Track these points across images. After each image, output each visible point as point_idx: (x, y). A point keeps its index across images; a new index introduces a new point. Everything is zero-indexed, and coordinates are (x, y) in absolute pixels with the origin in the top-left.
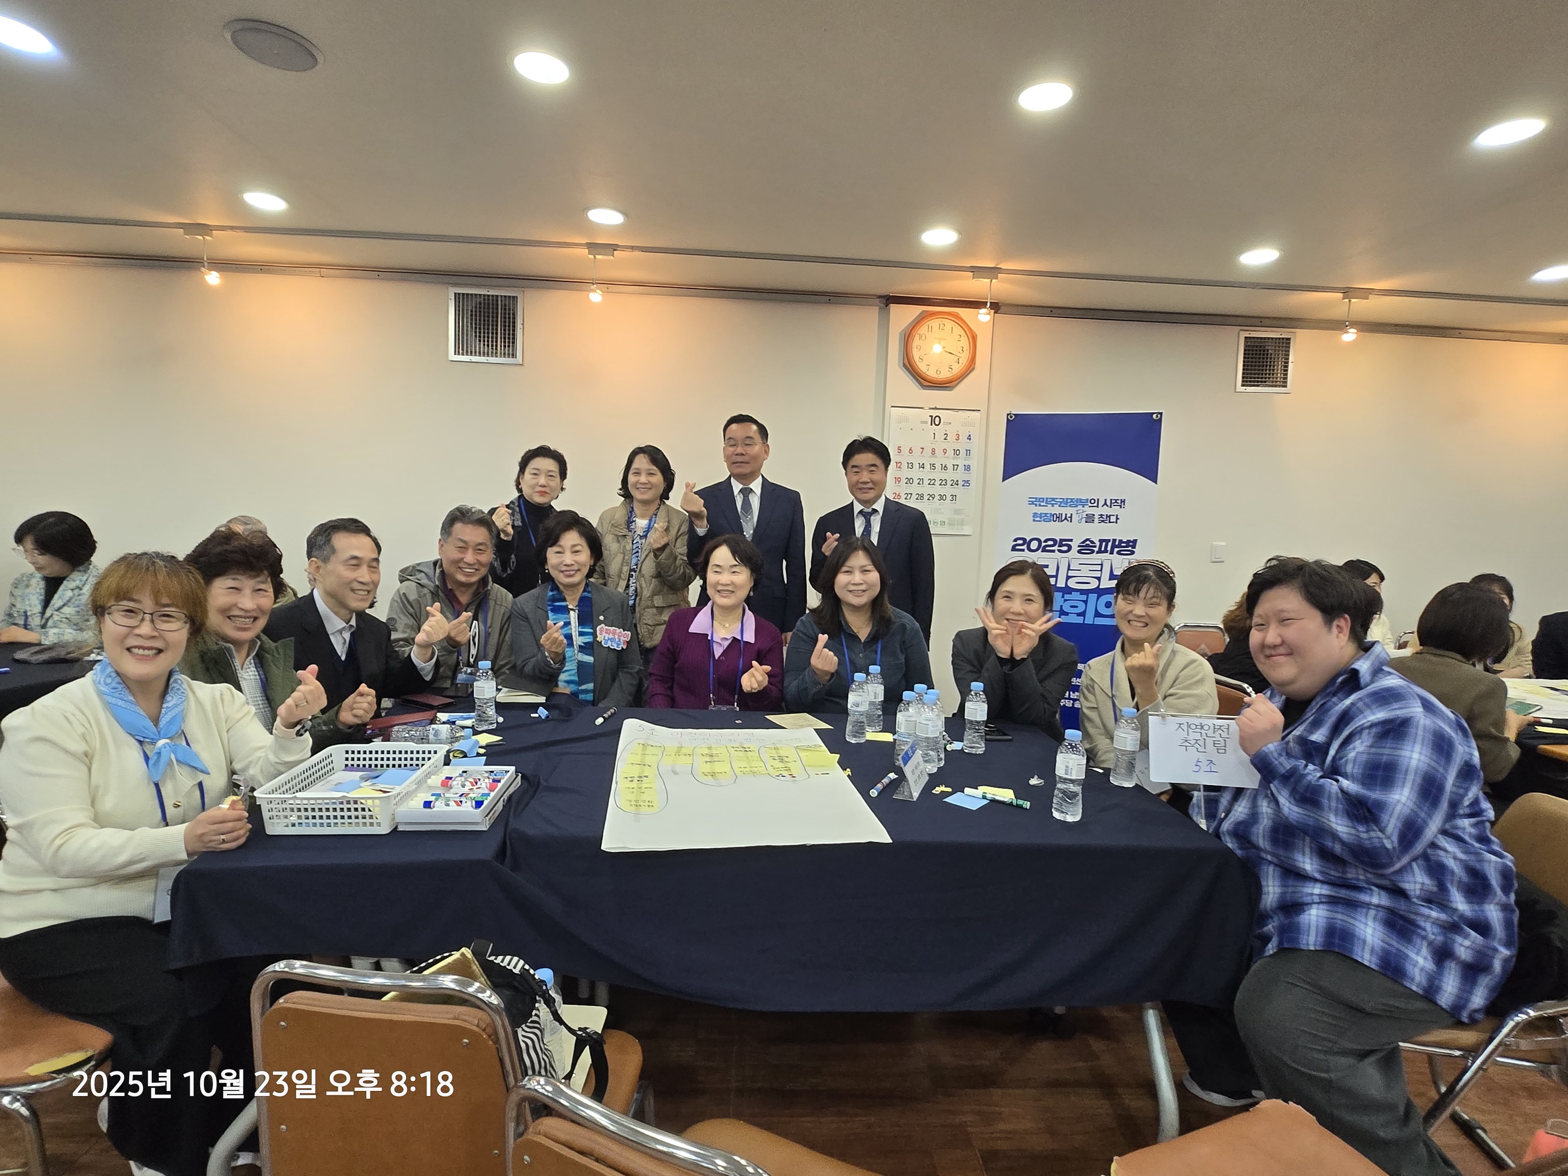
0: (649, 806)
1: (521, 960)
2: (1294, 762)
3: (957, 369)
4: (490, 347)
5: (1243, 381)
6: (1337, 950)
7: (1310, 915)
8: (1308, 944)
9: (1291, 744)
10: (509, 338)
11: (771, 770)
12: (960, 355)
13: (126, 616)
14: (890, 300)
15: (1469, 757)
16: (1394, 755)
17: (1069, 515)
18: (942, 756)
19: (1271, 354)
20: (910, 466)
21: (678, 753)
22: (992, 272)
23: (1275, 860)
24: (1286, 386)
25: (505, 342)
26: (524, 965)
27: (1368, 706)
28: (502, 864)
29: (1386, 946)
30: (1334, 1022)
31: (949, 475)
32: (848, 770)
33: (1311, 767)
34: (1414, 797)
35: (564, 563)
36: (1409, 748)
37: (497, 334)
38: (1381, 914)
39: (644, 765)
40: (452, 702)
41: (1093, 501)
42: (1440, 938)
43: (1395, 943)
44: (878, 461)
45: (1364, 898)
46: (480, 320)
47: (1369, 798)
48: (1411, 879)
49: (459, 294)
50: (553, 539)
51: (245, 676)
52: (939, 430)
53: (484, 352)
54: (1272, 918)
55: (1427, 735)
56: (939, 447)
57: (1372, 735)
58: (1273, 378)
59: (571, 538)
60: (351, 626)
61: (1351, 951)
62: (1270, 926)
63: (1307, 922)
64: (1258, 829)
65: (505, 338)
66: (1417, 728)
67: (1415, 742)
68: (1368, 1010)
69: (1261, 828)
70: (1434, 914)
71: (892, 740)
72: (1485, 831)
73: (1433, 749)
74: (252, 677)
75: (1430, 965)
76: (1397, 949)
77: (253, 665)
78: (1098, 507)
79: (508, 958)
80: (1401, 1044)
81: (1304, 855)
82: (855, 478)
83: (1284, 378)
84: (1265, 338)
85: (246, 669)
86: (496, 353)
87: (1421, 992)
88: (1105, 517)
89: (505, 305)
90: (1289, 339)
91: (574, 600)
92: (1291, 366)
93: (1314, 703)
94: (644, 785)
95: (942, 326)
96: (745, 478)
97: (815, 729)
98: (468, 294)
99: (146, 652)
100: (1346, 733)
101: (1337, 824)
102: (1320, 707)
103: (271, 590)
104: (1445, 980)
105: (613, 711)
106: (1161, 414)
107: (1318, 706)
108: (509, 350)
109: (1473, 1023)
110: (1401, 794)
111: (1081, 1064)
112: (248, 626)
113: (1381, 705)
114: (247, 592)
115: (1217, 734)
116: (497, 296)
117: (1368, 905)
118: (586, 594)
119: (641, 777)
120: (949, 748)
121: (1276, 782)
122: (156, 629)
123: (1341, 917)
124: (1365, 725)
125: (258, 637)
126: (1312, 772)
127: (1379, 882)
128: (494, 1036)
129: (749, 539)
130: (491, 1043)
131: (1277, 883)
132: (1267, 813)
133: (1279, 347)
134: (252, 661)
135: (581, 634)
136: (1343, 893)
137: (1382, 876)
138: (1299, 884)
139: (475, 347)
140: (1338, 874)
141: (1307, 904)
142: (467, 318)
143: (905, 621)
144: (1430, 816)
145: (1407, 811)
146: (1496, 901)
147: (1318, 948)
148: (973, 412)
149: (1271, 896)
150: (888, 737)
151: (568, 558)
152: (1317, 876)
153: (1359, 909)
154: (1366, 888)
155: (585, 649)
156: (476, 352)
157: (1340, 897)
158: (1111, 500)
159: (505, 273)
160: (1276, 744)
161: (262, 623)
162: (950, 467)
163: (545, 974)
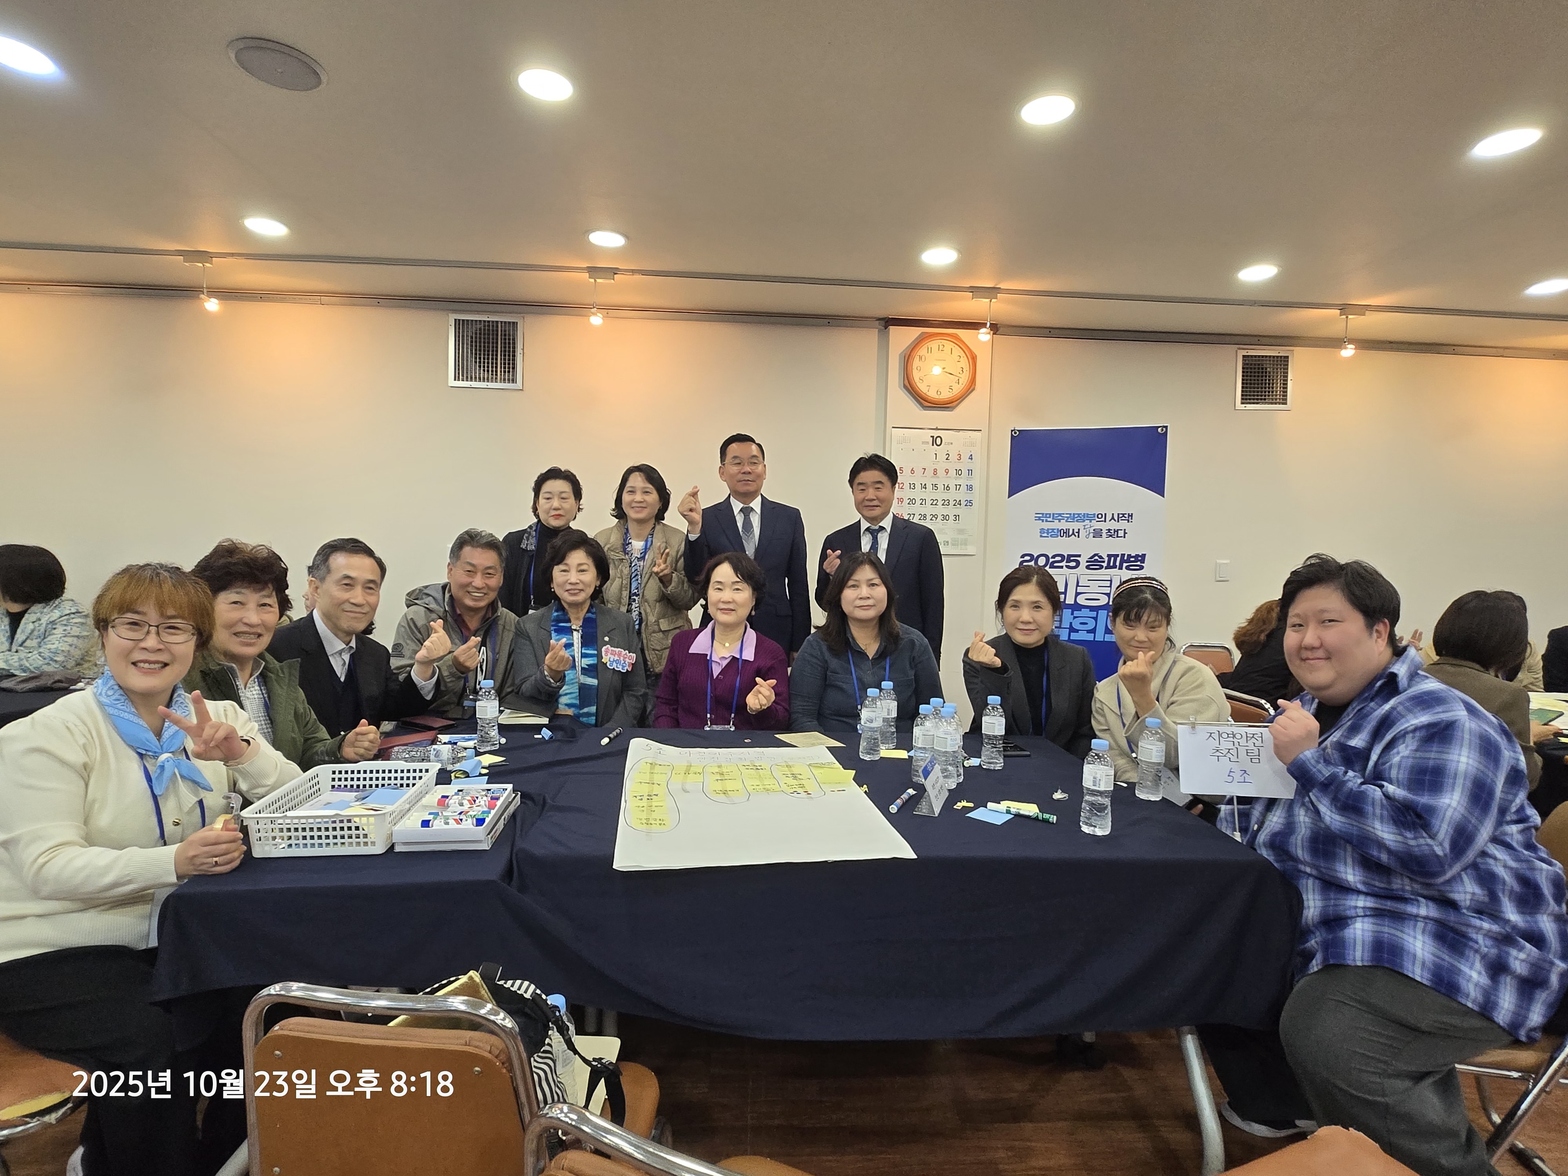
0: (660, 824)
1: (532, 985)
2: (1332, 770)
3: (957, 389)
4: (490, 373)
5: (1242, 399)
6: (1387, 965)
7: (1355, 929)
8: (1354, 960)
9: (1329, 750)
10: (509, 364)
11: (784, 787)
12: (959, 375)
13: (130, 629)
14: (889, 322)
15: (1514, 761)
16: (1440, 759)
17: (1076, 530)
18: (961, 771)
19: (1270, 373)
20: (912, 486)
21: (687, 772)
22: (991, 292)
23: (1314, 872)
24: (1286, 404)
25: (505, 368)
26: (535, 990)
27: (1410, 711)
28: (509, 884)
29: (1437, 959)
30: (1389, 1042)
31: (952, 495)
32: (865, 786)
33: (1351, 773)
34: (1465, 801)
35: (569, 582)
36: (1457, 752)
37: (497, 359)
38: (1430, 926)
39: (653, 784)
40: (453, 724)
41: (1100, 516)
42: (1494, 951)
43: (1447, 958)
44: (884, 479)
45: (1412, 909)
46: (480, 346)
47: (1418, 803)
48: (1461, 889)
49: (459, 320)
50: (559, 558)
51: (248, 694)
52: (941, 451)
53: (484, 378)
54: (1314, 933)
55: (1473, 739)
56: (941, 467)
57: (1417, 738)
58: (1273, 396)
59: (578, 557)
60: (351, 648)
61: (1402, 967)
62: (1313, 942)
63: (1352, 936)
64: (1296, 839)
65: (505, 364)
66: (1463, 731)
67: (1462, 746)
68: (1423, 1026)
69: (1299, 838)
70: (1486, 925)
71: (907, 757)
72: (1531, 839)
73: (1480, 753)
74: (256, 696)
75: (1484, 980)
76: (1449, 963)
77: (257, 683)
78: (1105, 521)
79: (518, 982)
80: (1457, 1066)
81: (1345, 864)
82: (861, 496)
83: (1283, 396)
84: (1263, 356)
85: (249, 688)
86: (496, 378)
87: (1476, 1008)
88: (1112, 531)
89: (505, 331)
90: (1287, 357)
91: (578, 619)
92: (1290, 384)
93: (1350, 709)
94: (654, 804)
95: (941, 347)
96: (746, 496)
97: (827, 747)
98: (468, 321)
99: (152, 666)
100: (1388, 737)
101: (1382, 831)
102: (1356, 713)
103: (277, 606)
104: (1501, 995)
105: (618, 731)
106: (1166, 427)
107: (1356, 711)
108: (509, 376)
109: (1530, 1043)
110: (1451, 799)
111: (1113, 1095)
112: (253, 641)
113: (1423, 709)
114: (252, 605)
115: (1250, 743)
116: (497, 322)
117: (1415, 917)
118: (590, 615)
119: (650, 796)
120: (966, 763)
121: (1315, 791)
122: (162, 642)
123: (1388, 930)
124: (1409, 729)
125: (261, 656)
126: (1353, 779)
127: (1425, 892)
128: (508, 1063)
129: (752, 558)
130: (504, 1071)
131: (1317, 897)
132: (1304, 822)
133: (1277, 365)
134: (256, 680)
135: (584, 656)
136: (1389, 905)
137: (1428, 885)
138: (1343, 897)
139: (476, 373)
140: (1382, 885)
141: (1352, 918)
142: (467, 344)
143: (914, 637)
144: (1481, 822)
145: (1457, 816)
146: (1548, 912)
147: (1366, 964)
148: (973, 432)
149: (1312, 910)
150: (903, 754)
151: (573, 577)
152: (1361, 887)
153: (1406, 922)
154: (1411, 899)
155: (588, 671)
156: (476, 378)
157: (1384, 910)
158: (1118, 514)
159: (506, 299)
160: (1312, 751)
161: (266, 640)
162: (952, 487)
163: (557, 1000)
